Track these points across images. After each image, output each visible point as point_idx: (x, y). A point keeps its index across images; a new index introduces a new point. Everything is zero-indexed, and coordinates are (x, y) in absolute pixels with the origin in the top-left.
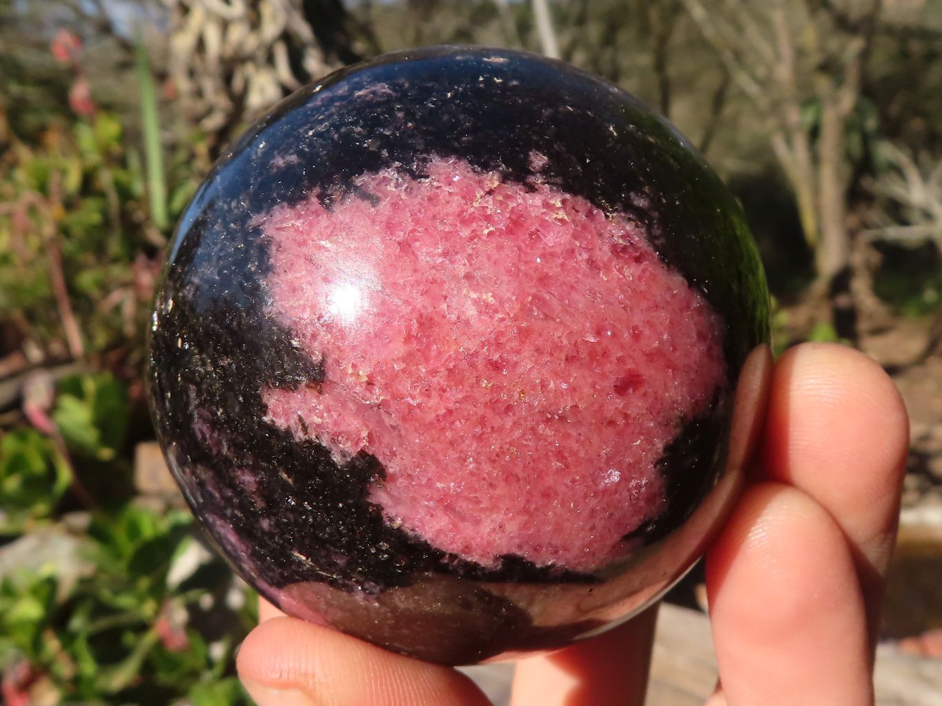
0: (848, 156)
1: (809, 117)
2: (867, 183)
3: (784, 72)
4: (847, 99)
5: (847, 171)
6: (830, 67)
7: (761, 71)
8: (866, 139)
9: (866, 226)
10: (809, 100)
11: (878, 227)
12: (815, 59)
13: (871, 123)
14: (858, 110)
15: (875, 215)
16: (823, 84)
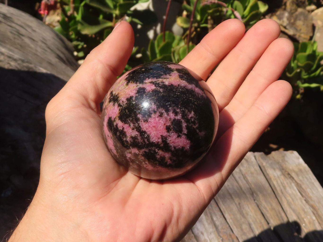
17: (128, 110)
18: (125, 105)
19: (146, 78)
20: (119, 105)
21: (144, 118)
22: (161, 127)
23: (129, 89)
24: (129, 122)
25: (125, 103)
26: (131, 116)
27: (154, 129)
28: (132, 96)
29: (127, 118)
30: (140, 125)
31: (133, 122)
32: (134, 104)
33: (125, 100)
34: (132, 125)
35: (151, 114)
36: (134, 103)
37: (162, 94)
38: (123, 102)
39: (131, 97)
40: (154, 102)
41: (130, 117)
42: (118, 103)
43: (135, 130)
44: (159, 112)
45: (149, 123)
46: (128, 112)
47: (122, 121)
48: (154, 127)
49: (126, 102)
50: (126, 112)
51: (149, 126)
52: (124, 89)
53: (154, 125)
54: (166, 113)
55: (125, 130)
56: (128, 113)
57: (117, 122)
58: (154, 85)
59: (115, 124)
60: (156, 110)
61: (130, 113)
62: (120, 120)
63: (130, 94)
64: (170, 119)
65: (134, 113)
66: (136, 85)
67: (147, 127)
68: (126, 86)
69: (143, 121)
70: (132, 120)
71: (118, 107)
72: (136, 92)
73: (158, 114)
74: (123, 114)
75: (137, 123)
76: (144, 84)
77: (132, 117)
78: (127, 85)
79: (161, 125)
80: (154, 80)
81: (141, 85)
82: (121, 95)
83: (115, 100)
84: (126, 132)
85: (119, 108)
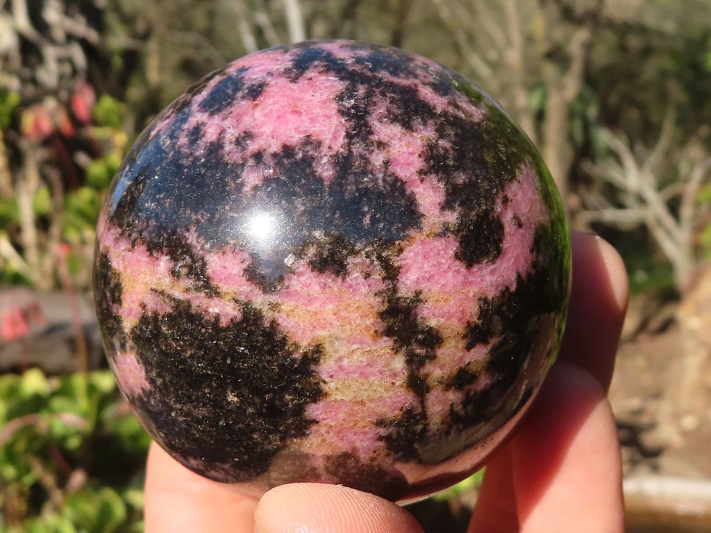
0: (570, 138)
1: (534, 101)
2: (587, 166)
3: (514, 57)
4: (572, 86)
5: (569, 154)
6: (557, 55)
7: (492, 55)
8: (586, 126)
9: (584, 206)
10: (535, 83)
11: (596, 209)
12: (542, 47)
13: (593, 112)
14: (581, 98)
15: (594, 198)
16: (549, 70)
17: (361, 221)
18: (363, 252)
19: (228, 328)
20: (392, 273)
21: (310, 153)
22: (274, 103)
23: (316, 313)
24: (380, 176)
25: (358, 260)
26: (358, 190)
27: (303, 107)
28: (312, 271)
29: (380, 195)
30: (341, 140)
31: (365, 167)
32: (319, 227)
33: (356, 275)
34: (377, 159)
35: (275, 155)
36: (318, 234)
37: (196, 215)
38: (367, 276)
39: (321, 271)
40: (240, 192)
41: (367, 189)
42: (395, 290)
43: (375, 138)
44: (244, 149)
45: (304, 129)
46: (364, 214)
47: (412, 201)
48: (297, 112)
49: (350, 260)
50: (374, 221)
51: (313, 120)
52: (339, 334)
53: (291, 117)
54: (224, 137)
55: (419, 163)
56: (366, 209)
57: (437, 212)
58: (209, 271)
59: (452, 218)
60: (251, 162)
61: (356, 201)
62: (421, 210)
63: (317, 288)
64: (224, 119)
65: (342, 193)
66: (276, 315)
67: (324, 121)
68: (327, 346)
69: (324, 149)
70: (365, 173)
71: (400, 267)
72: (290, 279)
73: (252, 147)
74: (392, 224)
75: (350, 152)
76: (242, 298)
77: (356, 183)
78: (318, 346)
79: (271, 107)
80: (199, 301)
81: (260, 301)
82: (364, 316)
83: (401, 316)
84: (420, 156)
85: (396, 262)
